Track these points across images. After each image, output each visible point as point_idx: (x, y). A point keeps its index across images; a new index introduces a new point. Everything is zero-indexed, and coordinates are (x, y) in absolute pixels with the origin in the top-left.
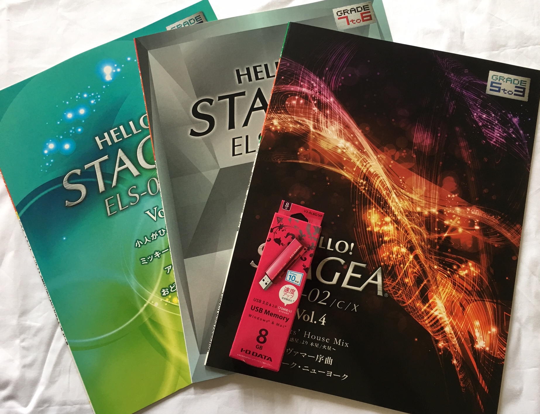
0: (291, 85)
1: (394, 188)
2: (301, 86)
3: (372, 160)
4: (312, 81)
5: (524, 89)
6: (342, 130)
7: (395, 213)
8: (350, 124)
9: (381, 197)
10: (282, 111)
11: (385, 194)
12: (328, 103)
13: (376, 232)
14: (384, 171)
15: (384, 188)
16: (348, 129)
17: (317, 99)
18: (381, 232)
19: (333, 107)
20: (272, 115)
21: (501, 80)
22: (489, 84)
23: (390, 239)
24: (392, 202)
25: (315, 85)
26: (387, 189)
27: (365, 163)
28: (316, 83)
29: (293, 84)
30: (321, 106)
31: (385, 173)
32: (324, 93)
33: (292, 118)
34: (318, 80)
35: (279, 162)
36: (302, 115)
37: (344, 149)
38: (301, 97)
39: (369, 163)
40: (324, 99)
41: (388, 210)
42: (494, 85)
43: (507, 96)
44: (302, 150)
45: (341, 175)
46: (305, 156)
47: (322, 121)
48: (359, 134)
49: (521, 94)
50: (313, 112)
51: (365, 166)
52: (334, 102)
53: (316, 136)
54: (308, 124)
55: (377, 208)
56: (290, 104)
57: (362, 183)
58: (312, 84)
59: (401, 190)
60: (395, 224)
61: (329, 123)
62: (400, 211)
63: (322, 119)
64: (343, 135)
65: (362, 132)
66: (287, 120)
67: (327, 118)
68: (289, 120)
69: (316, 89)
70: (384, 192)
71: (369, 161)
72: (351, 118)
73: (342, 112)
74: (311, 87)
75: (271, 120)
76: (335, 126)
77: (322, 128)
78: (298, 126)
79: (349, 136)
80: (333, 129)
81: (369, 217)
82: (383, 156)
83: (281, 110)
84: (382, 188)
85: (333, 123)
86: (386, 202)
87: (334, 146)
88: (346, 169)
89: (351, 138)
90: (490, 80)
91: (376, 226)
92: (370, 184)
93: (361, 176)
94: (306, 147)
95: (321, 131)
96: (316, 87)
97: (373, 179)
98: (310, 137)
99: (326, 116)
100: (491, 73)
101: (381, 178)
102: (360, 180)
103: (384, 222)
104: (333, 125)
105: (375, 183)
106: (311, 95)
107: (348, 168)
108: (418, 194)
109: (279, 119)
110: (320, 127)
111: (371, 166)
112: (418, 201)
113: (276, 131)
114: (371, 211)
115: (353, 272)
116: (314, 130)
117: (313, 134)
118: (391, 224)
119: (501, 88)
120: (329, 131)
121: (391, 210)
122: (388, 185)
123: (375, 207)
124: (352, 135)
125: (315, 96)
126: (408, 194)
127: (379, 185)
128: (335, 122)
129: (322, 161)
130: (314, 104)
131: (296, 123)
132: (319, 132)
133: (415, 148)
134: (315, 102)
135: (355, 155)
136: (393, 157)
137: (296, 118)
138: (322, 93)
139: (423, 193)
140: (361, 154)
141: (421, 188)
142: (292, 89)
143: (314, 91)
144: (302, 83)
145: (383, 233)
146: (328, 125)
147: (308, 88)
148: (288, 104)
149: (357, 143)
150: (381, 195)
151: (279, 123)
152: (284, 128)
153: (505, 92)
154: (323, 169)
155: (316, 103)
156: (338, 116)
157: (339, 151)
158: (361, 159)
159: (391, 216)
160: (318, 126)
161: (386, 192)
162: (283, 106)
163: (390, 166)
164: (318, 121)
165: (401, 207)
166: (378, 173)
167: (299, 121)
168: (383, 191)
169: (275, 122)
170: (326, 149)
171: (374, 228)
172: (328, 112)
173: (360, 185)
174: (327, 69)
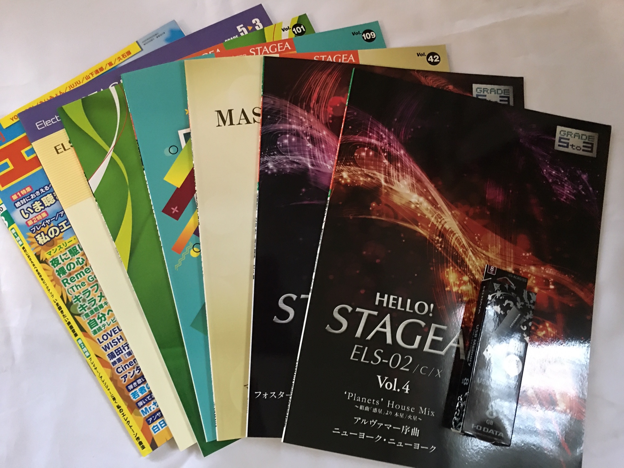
0: (359, 135)
1: (470, 246)
2: (370, 137)
3: (446, 216)
4: (381, 132)
5: (592, 144)
6: (415, 185)
7: (473, 272)
8: (422, 177)
9: (458, 255)
10: (352, 163)
11: (461, 252)
12: (399, 156)
13: (455, 292)
14: (459, 227)
15: (461, 245)
16: (420, 183)
17: (387, 151)
18: (460, 292)
19: (403, 160)
20: (341, 168)
21: (569, 136)
22: (557, 139)
23: (469, 299)
24: (469, 260)
25: (384, 136)
26: (463, 246)
27: (440, 219)
28: (385, 134)
29: (361, 135)
30: (392, 159)
31: (461, 230)
32: (393, 145)
33: (361, 170)
34: (387, 131)
35: (351, 217)
36: (372, 167)
37: (418, 204)
38: (370, 148)
39: (444, 219)
40: (394, 152)
41: (465, 269)
42: (562, 140)
43: (576, 152)
44: (374, 205)
45: (416, 232)
46: (378, 211)
47: (393, 174)
48: (432, 189)
49: (590, 149)
50: (384, 165)
51: (440, 222)
52: (404, 155)
53: (387, 190)
54: (379, 177)
55: (455, 267)
56: (360, 156)
57: (438, 240)
58: (381, 136)
59: (478, 248)
60: (473, 283)
61: (400, 177)
62: (478, 270)
63: (393, 172)
64: (416, 190)
65: (435, 186)
66: (356, 173)
67: (398, 171)
68: (359, 173)
69: (385, 141)
70: (461, 250)
71: (444, 218)
72: (422, 172)
73: (413, 166)
74: (380, 139)
75: (340, 172)
76: (407, 179)
77: (394, 182)
78: (369, 179)
79: (422, 190)
80: (406, 183)
81: (447, 276)
82: (457, 212)
83: (350, 162)
84: (458, 245)
85: (405, 177)
86: (463, 261)
87: (407, 202)
88: (421, 225)
89: (424, 193)
90: (558, 135)
91: (454, 285)
92: (446, 241)
93: (436, 233)
94: (379, 202)
95: (393, 185)
96: (385, 139)
97: (449, 236)
98: (381, 192)
99: (397, 169)
100: (559, 128)
101: (457, 235)
102: (436, 237)
103: (462, 282)
104: (405, 178)
105: (451, 240)
106: (381, 147)
107: (423, 225)
108: (494, 253)
109: (348, 171)
110: (391, 181)
111: (446, 222)
112: (494, 259)
113: (346, 184)
114: (449, 270)
115: (434, 335)
116: (385, 184)
117: (385, 189)
118: (470, 283)
119: (570, 144)
120: (401, 185)
121: (469, 268)
122: (464, 242)
123: (452, 266)
124: (425, 190)
125: (384, 148)
126: (484, 252)
127: (456, 242)
128: (407, 176)
129: (396, 217)
130: (385, 156)
131: (367, 176)
132: (391, 186)
133: (489, 204)
134: (385, 154)
135: (429, 211)
136: (467, 214)
137: (366, 171)
138: (391, 145)
139: (498, 251)
140: (435, 210)
141: (496, 246)
142: (361, 140)
143: (383, 143)
144: (370, 134)
145: (461, 293)
146: (400, 179)
147: (377, 140)
148: (357, 156)
149: (430, 198)
150: (457, 252)
151: (349, 176)
152: (355, 181)
153: (574, 147)
154: (398, 225)
155: (386, 156)
156: (409, 170)
157: (413, 206)
158: (436, 215)
159: (469, 275)
160: (389, 180)
161: (463, 250)
162: (352, 157)
163: (465, 222)
164: (389, 174)
165: (478, 266)
166: (453, 230)
167: (370, 174)
168: (459, 248)
169: (345, 175)
170: (399, 204)
171: (453, 287)
172: (399, 165)
173: (436, 242)
174: (396, 120)
